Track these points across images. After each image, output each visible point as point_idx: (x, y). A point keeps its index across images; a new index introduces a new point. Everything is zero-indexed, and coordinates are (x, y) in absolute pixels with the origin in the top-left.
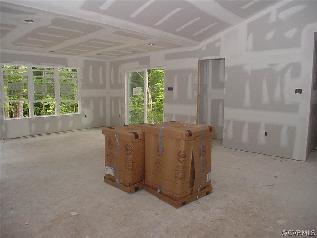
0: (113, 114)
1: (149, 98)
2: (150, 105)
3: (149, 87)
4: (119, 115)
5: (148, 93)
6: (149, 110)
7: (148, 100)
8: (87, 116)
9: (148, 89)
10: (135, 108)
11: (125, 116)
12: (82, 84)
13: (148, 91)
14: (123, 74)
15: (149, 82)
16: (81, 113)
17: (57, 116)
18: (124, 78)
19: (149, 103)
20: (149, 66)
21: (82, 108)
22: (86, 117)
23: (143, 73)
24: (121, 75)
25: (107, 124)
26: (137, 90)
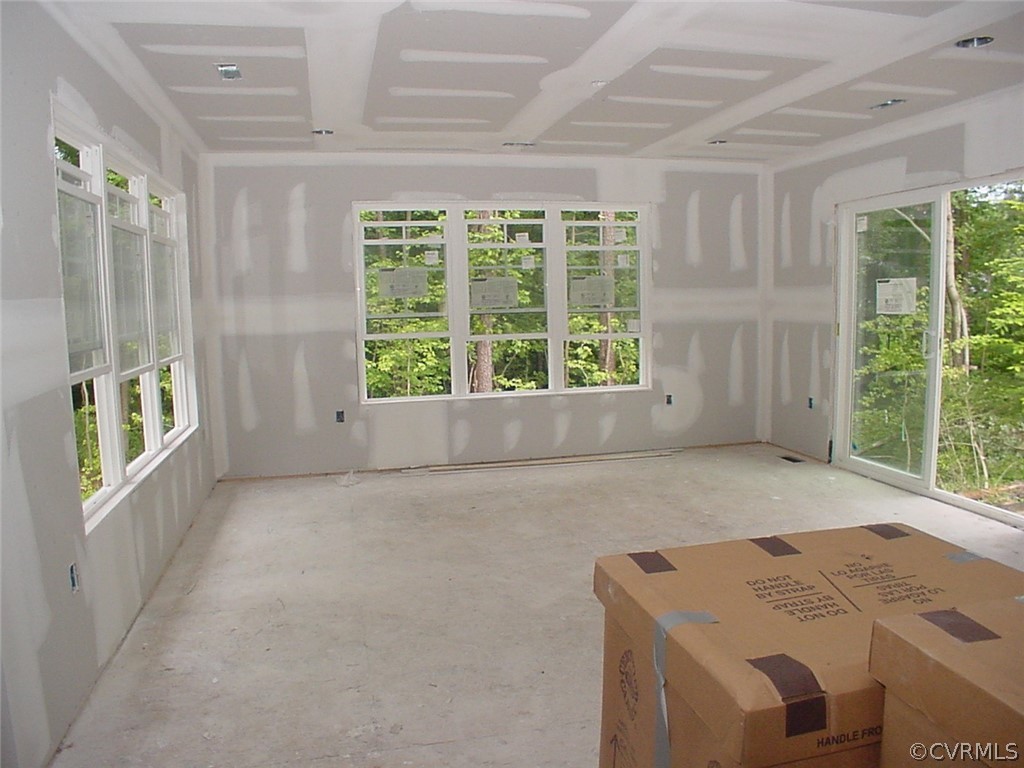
0: (786, 396)
1: (958, 319)
2: (959, 352)
3: (960, 276)
4: (811, 400)
5: (950, 299)
6: (954, 373)
7: (953, 329)
8: (672, 398)
9: (953, 282)
10: (896, 360)
11: (833, 408)
12: (656, 269)
13: (955, 293)
14: (831, 223)
15: (956, 258)
16: (650, 387)
17: (553, 396)
18: (836, 239)
19: (958, 341)
20: (958, 175)
21: (653, 367)
22: (669, 402)
23: (925, 217)
24: (824, 227)
25: (759, 436)
26: (898, 294)
